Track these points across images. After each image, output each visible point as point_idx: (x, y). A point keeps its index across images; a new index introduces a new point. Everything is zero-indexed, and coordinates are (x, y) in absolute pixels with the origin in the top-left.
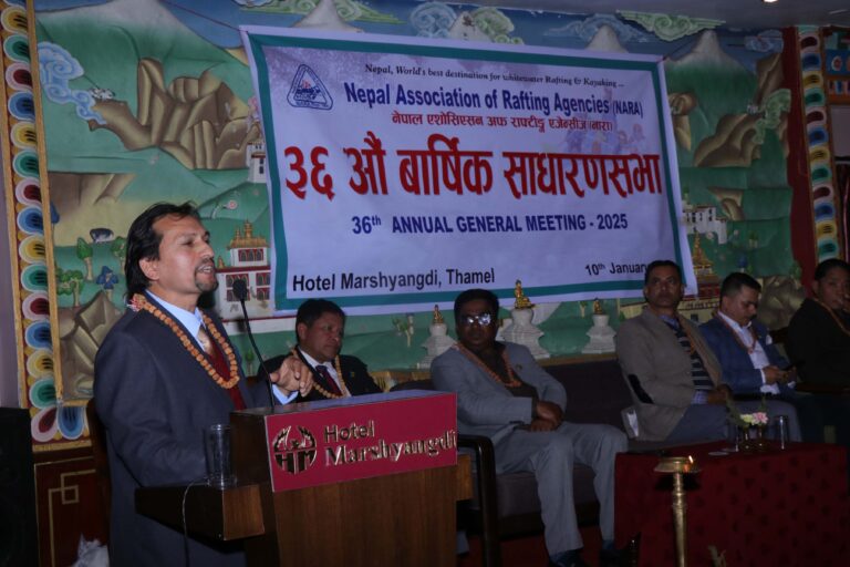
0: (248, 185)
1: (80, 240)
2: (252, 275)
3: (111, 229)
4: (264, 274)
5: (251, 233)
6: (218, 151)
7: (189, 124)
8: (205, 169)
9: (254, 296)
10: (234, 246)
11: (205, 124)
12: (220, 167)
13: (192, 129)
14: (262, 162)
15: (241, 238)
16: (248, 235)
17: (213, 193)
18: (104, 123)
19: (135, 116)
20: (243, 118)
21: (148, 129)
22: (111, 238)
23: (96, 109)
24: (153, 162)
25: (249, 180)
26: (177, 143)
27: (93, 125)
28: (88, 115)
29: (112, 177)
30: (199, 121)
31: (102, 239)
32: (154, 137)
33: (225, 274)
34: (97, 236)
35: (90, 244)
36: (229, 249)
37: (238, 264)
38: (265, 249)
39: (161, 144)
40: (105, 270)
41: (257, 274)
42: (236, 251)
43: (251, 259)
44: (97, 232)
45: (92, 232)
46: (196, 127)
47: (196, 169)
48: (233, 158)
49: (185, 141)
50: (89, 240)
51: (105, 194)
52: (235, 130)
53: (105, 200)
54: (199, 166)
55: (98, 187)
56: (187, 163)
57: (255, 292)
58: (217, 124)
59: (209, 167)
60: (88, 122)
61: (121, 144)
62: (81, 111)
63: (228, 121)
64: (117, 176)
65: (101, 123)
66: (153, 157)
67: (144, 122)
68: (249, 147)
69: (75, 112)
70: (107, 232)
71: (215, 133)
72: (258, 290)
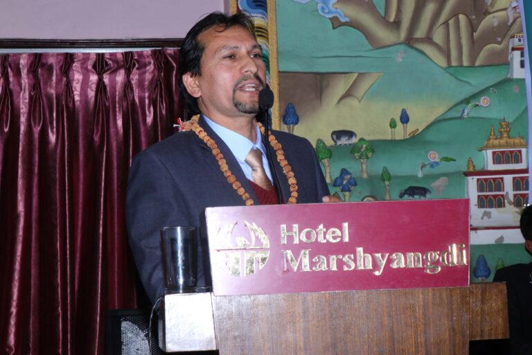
0: (508, 81)
1: (320, 141)
2: (508, 180)
3: (353, 130)
4: (522, 178)
5: (508, 132)
6: (476, 47)
7: (442, 18)
8: (461, 66)
9: (510, 203)
10: (487, 147)
11: (462, 17)
12: (477, 64)
13: (446, 23)
14: (522, 55)
15: (496, 139)
16: (505, 135)
17: (467, 91)
18: (347, 20)
19: (382, 12)
20: (505, 9)
21: (397, 24)
22: (354, 140)
23: (337, 6)
24: (401, 60)
25: (509, 76)
26: (428, 39)
27: (336, 23)
28: (329, 12)
29: (356, 75)
30: (454, 14)
31: (344, 141)
32: (403, 34)
33: (476, 178)
34: (339, 138)
35: (332, 146)
36: (481, 150)
37: (492, 167)
38: (524, 150)
39: (410, 41)
40: (344, 172)
41: (514, 178)
42: (489, 152)
43: (508, 162)
44: (338, 134)
45: (334, 133)
46: (451, 22)
47: (449, 65)
48: (494, 53)
49: (438, 37)
50: (329, 142)
51: (348, 94)
52: (496, 24)
53: (348, 101)
54: (454, 63)
55: (341, 87)
56: (440, 60)
57: (511, 198)
58: (474, 17)
59: (465, 63)
60: (330, 19)
61: (366, 42)
62: (323, 9)
63: (487, 13)
64: (361, 75)
65: (343, 20)
66: (400, 55)
67: (392, 19)
68: (511, 40)
69: (317, 11)
70: (350, 134)
71: (472, 28)
72: (515, 195)
